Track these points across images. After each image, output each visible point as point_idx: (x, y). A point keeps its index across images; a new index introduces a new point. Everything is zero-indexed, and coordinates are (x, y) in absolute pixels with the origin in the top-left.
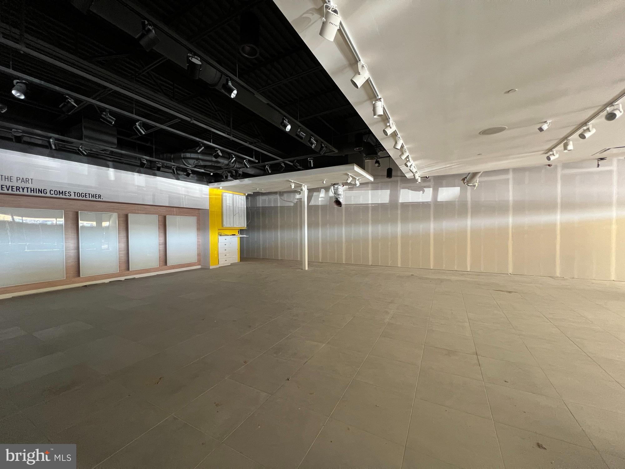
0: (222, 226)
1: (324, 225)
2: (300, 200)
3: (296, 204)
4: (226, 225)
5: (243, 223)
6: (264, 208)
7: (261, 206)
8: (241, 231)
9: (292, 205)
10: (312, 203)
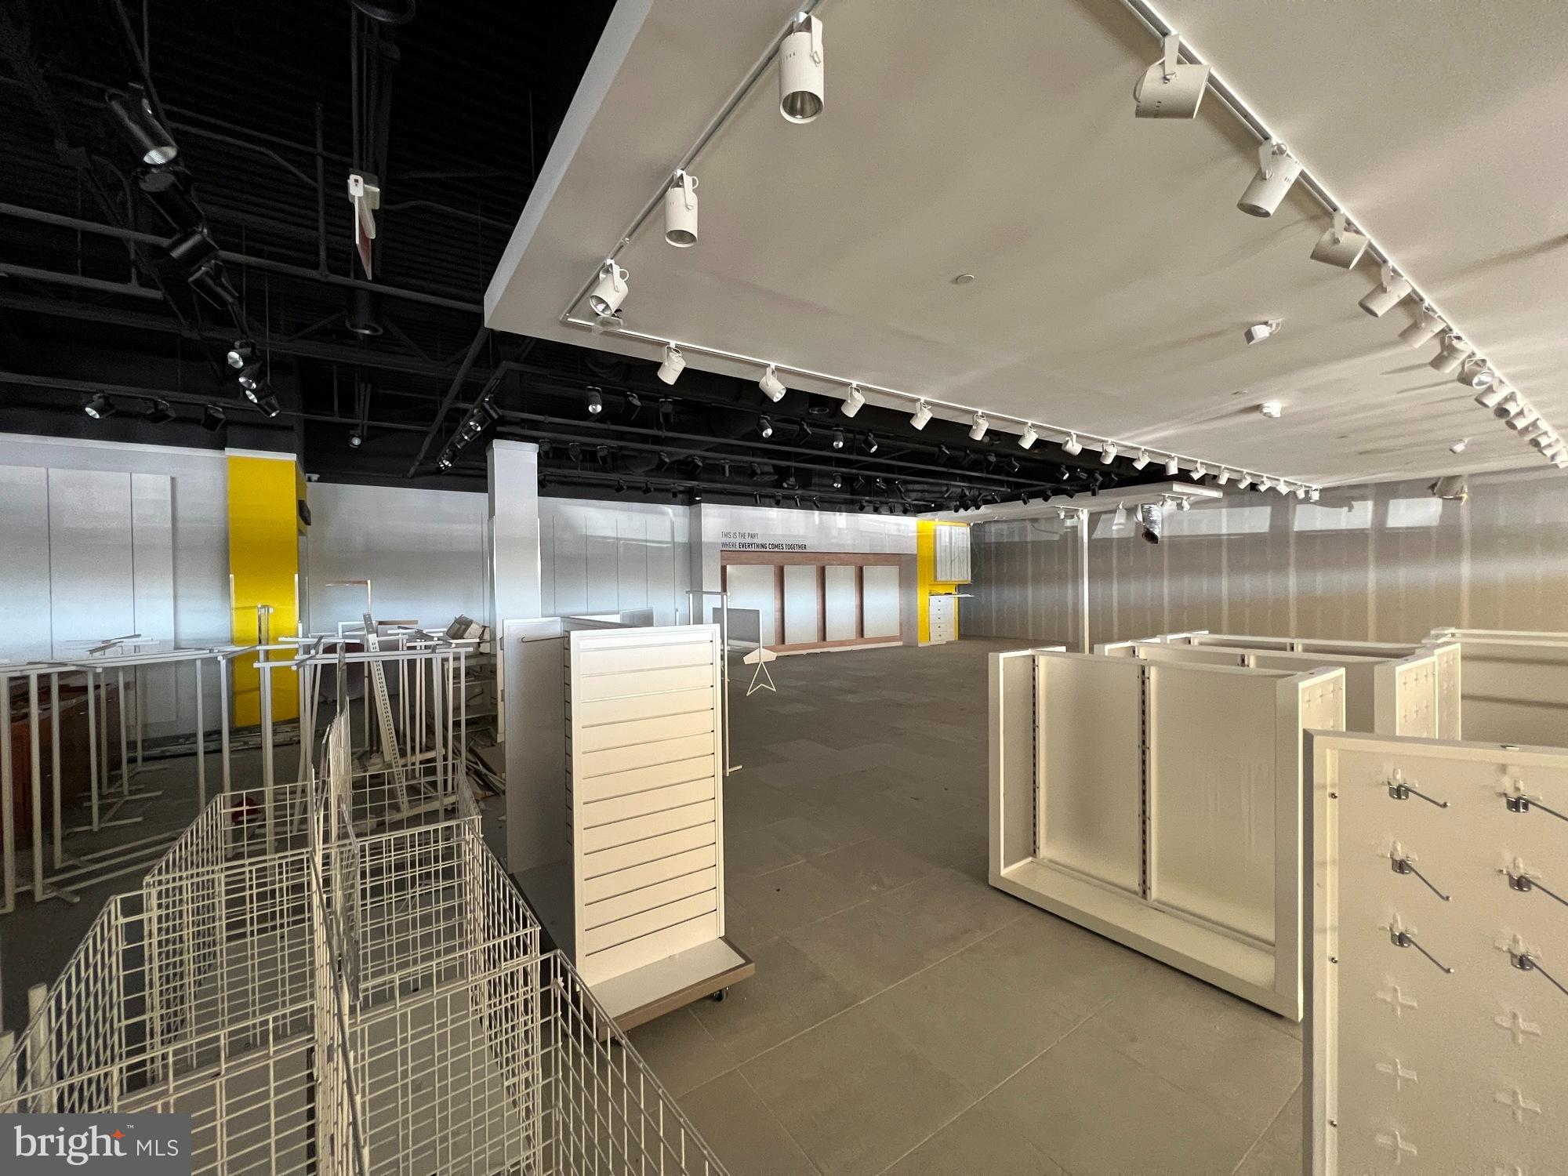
0: (935, 579)
1: (1124, 575)
2: (1075, 529)
3: (1064, 537)
4: (941, 577)
5: (964, 575)
6: (999, 545)
7: (993, 540)
8: (961, 588)
9: (1056, 538)
10: (1099, 534)
